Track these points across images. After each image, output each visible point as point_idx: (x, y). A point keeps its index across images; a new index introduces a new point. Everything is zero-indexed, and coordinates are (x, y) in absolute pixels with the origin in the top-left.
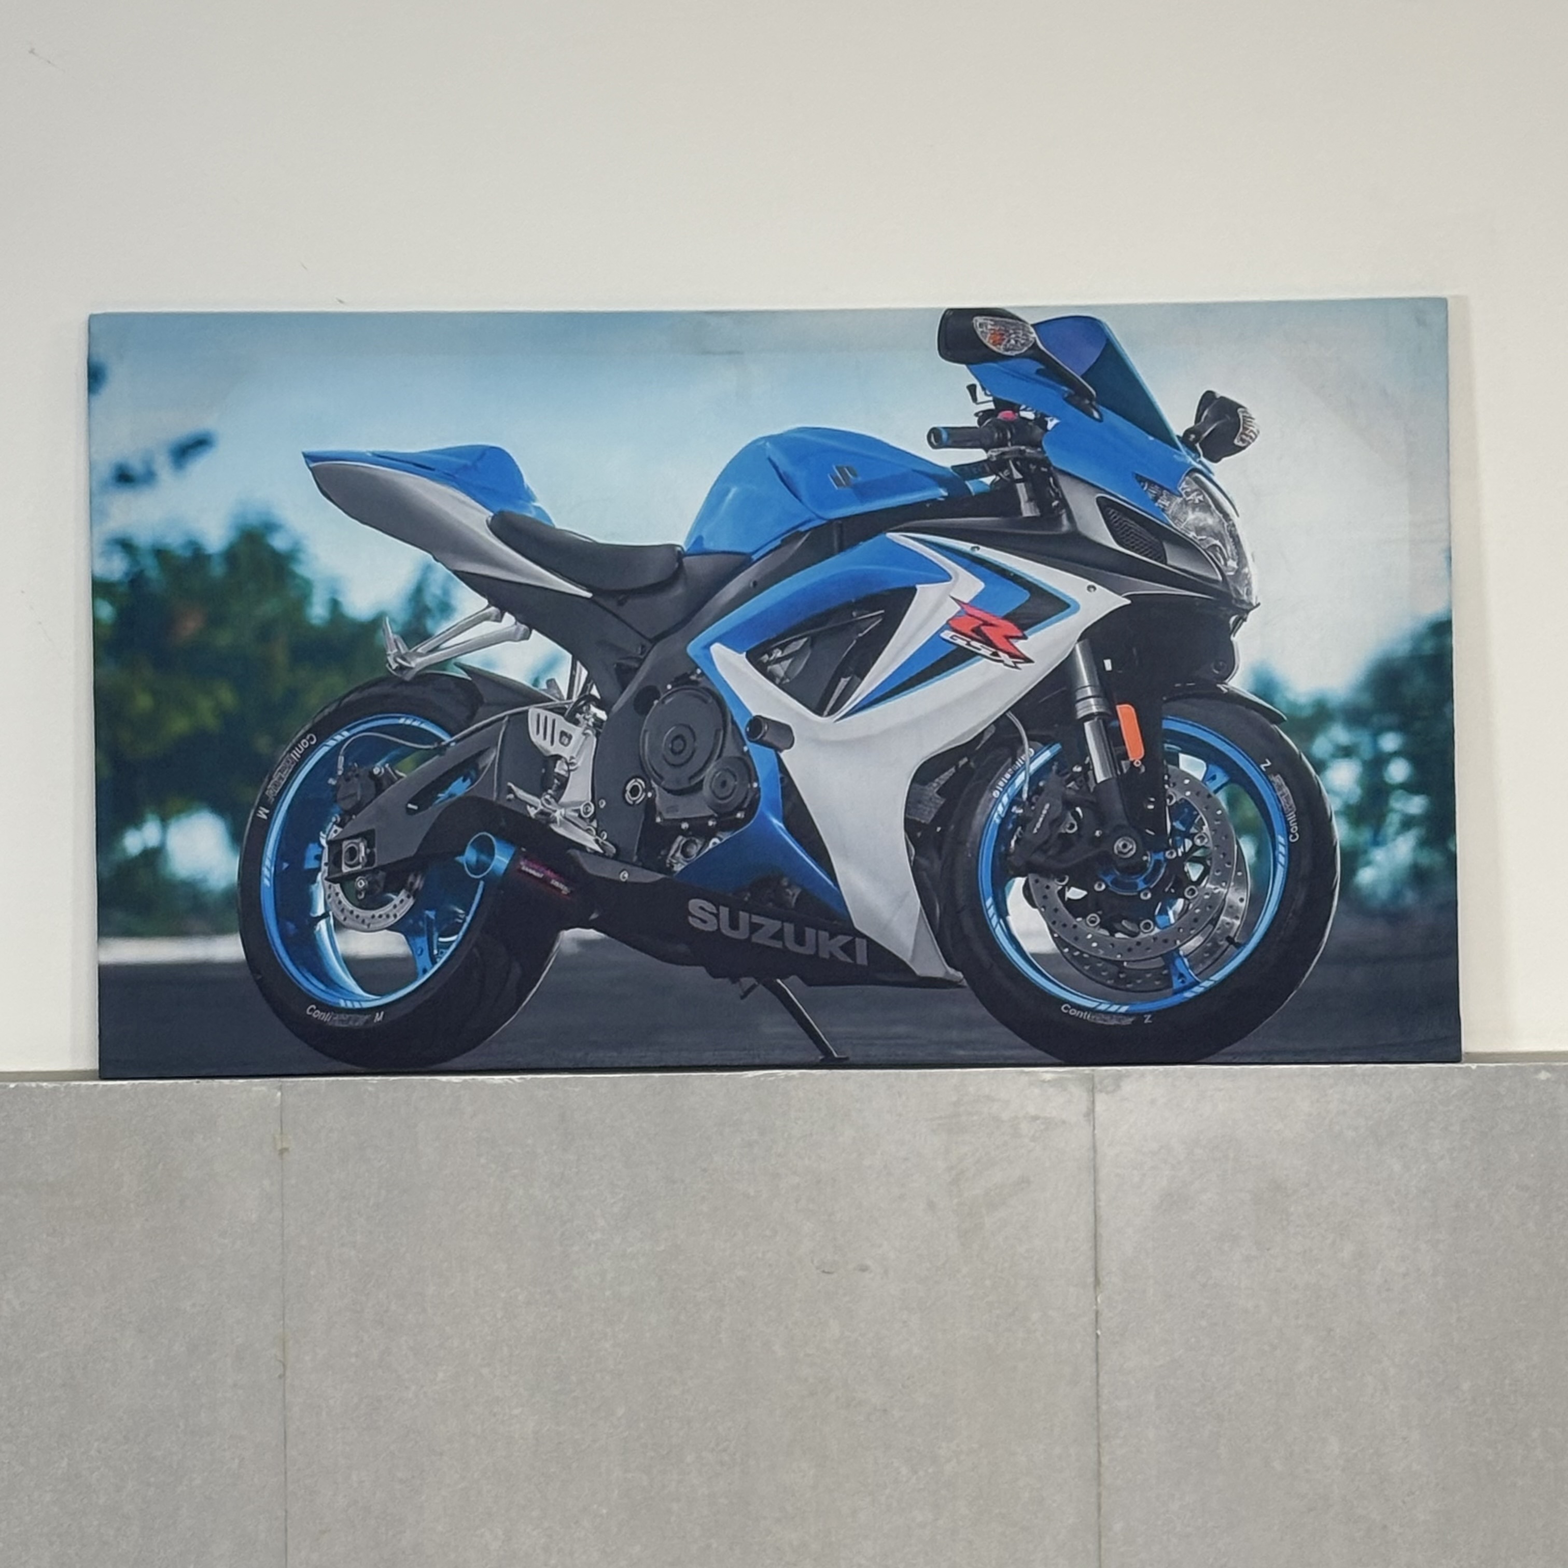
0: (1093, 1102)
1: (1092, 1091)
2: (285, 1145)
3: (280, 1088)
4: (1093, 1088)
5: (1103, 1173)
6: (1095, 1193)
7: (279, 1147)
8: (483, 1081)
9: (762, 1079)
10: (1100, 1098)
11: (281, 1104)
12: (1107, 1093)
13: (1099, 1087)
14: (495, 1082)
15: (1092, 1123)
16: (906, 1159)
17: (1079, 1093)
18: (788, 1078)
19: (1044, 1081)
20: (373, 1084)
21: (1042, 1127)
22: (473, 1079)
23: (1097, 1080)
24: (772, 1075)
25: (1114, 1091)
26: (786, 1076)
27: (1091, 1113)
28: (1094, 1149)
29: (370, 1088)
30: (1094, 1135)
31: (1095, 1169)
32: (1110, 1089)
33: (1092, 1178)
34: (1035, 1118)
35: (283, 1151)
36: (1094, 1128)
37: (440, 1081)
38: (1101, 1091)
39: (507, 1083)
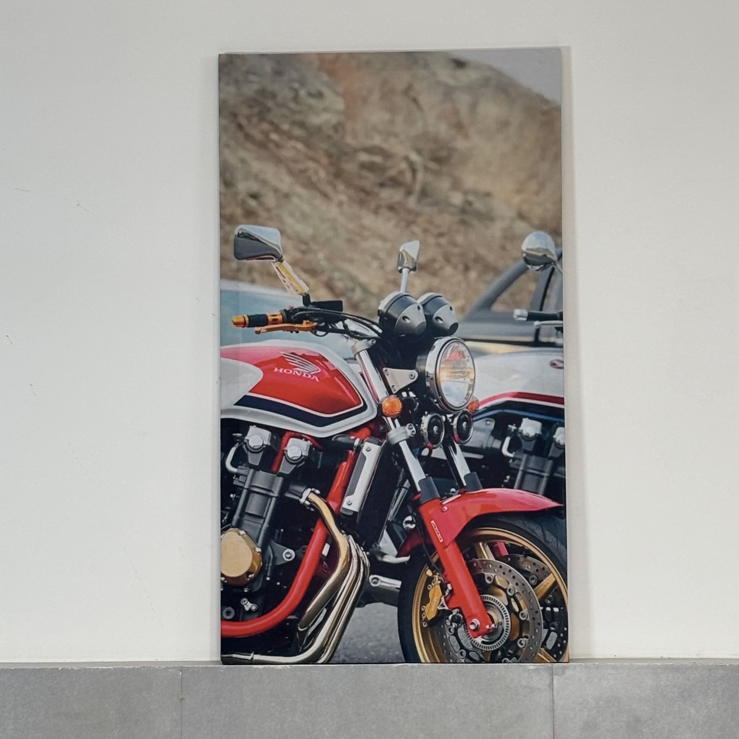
0: (552, 680)
1: (552, 675)
2: (183, 697)
3: (181, 671)
4: (552, 673)
5: (557, 712)
6: (553, 722)
7: (180, 697)
8: (273, 668)
9: (401, 668)
10: (555, 677)
11: (182, 677)
12: (559, 675)
13: (554, 672)
14: (278, 668)
15: (552, 689)
16: (466, 705)
17: (546, 676)
19: (530, 670)
20: (222, 669)
21: (529, 691)
22: (268, 667)
23: (554, 669)
25: (562, 674)
26: (411, 666)
27: (551, 684)
28: (553, 701)
29: (222, 671)
30: (553, 695)
31: (553, 711)
32: (560, 673)
33: (552, 715)
34: (525, 687)
35: (182, 699)
36: (553, 692)
37: (254, 668)
38: (556, 674)
39: (284, 669)
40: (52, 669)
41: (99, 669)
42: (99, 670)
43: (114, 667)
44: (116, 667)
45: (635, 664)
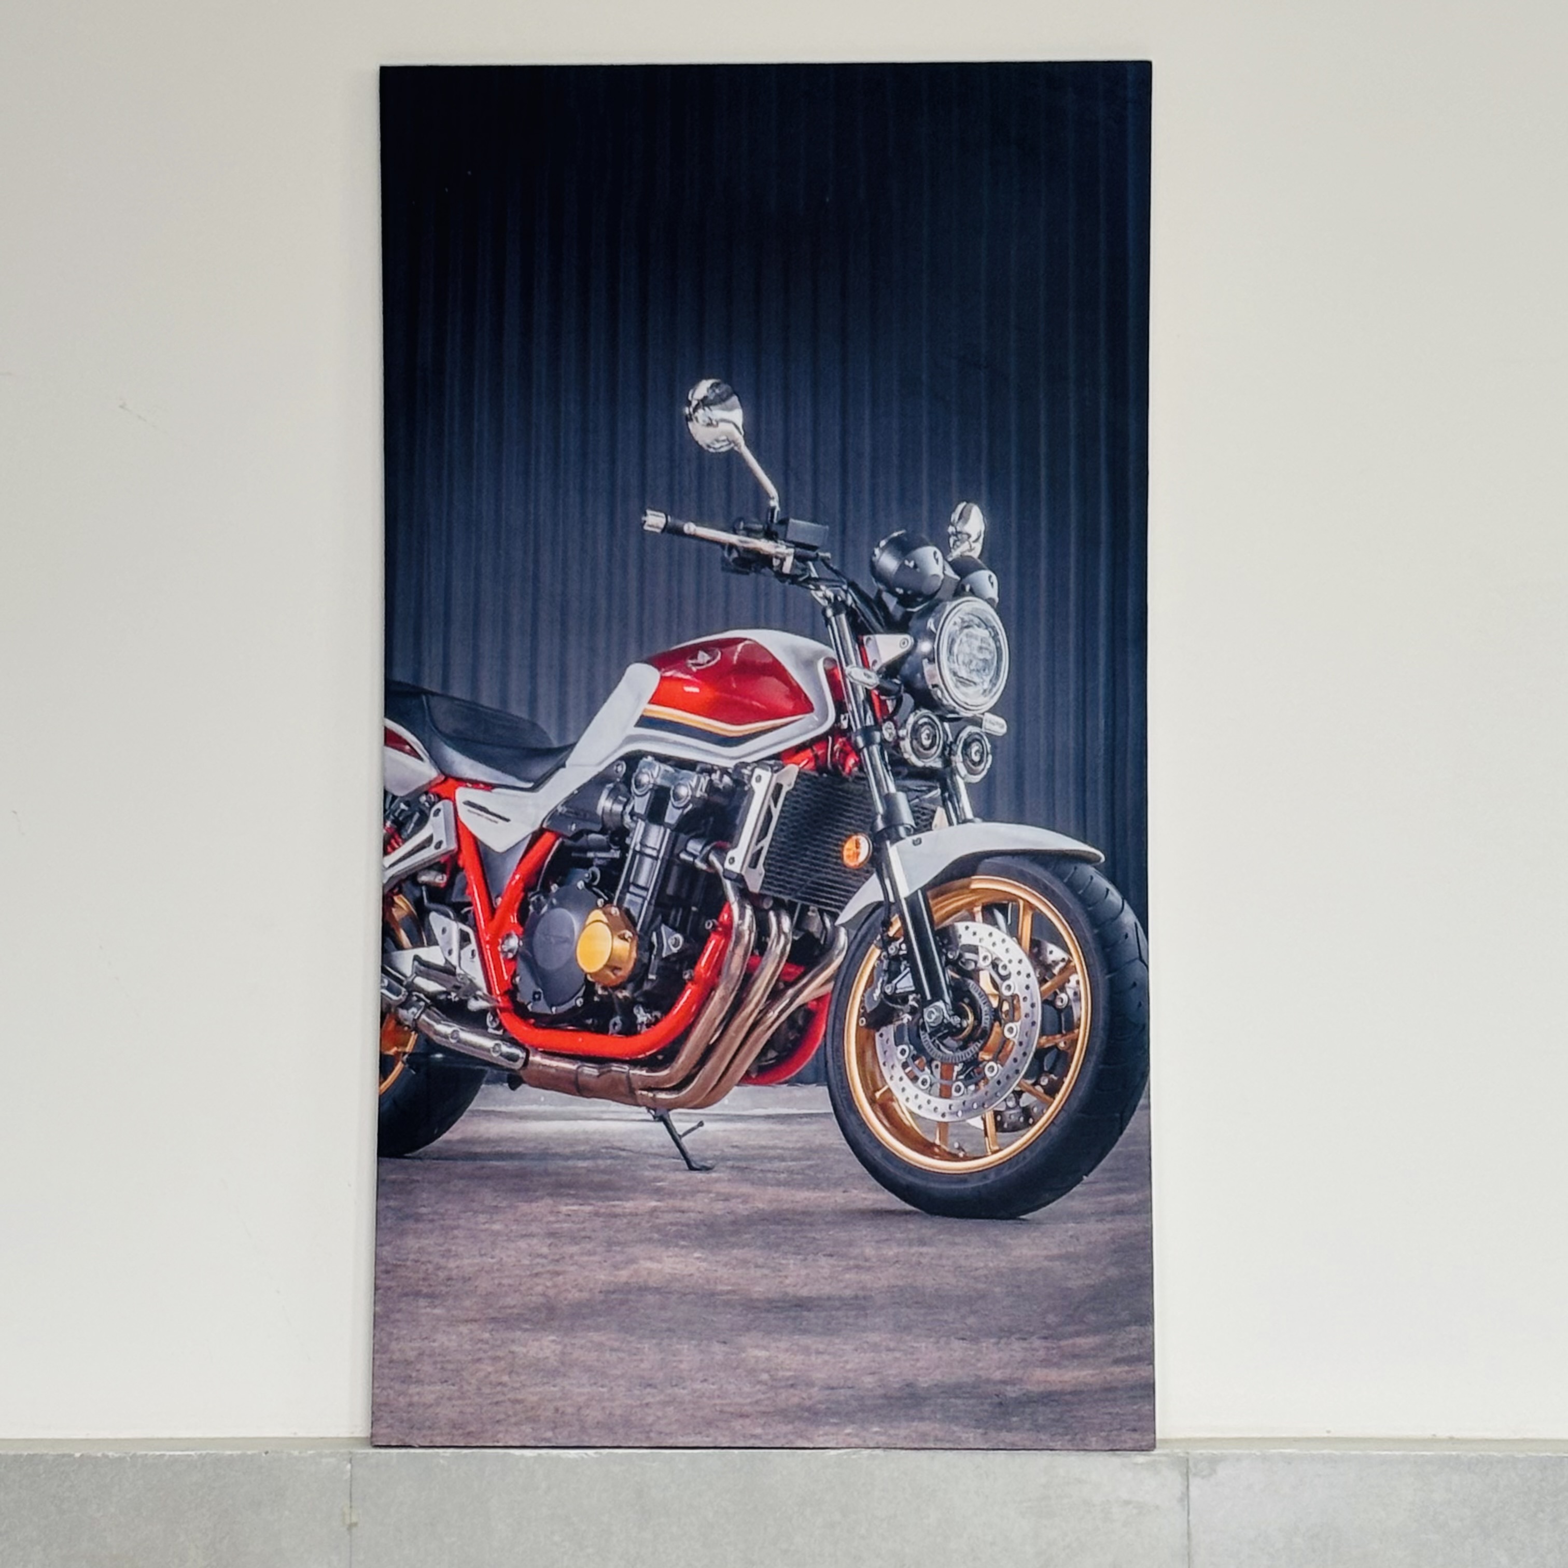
0: (1188, 1487)
1: (1187, 1475)
2: (354, 1519)
3: (350, 1461)
4: (1187, 1472)
5: (1197, 1561)
7: (348, 1522)
8: (558, 1456)
9: (845, 1457)
10: (1195, 1482)
11: (352, 1476)
12: (1203, 1477)
13: (1193, 1470)
14: (570, 1456)
15: (1186, 1508)
16: (993, 1543)
17: (1174, 1479)
18: (871, 1458)
19: (1136, 1464)
20: (443, 1457)
21: (1135, 1511)
23: (1191, 1464)
27: (1185, 1498)
28: (1189, 1534)
29: (442, 1461)
30: (1188, 1522)
31: (1190, 1557)
32: (1204, 1473)
34: (1127, 1503)
35: (351, 1526)
36: (1189, 1514)
37: (513, 1455)
38: (1195, 1475)
39: (582, 1458)
40: (59, 1455)
41: (162, 1456)
42: (166, 1458)
43: (199, 1453)
44: (204, 1452)
45: (1375, 1453)
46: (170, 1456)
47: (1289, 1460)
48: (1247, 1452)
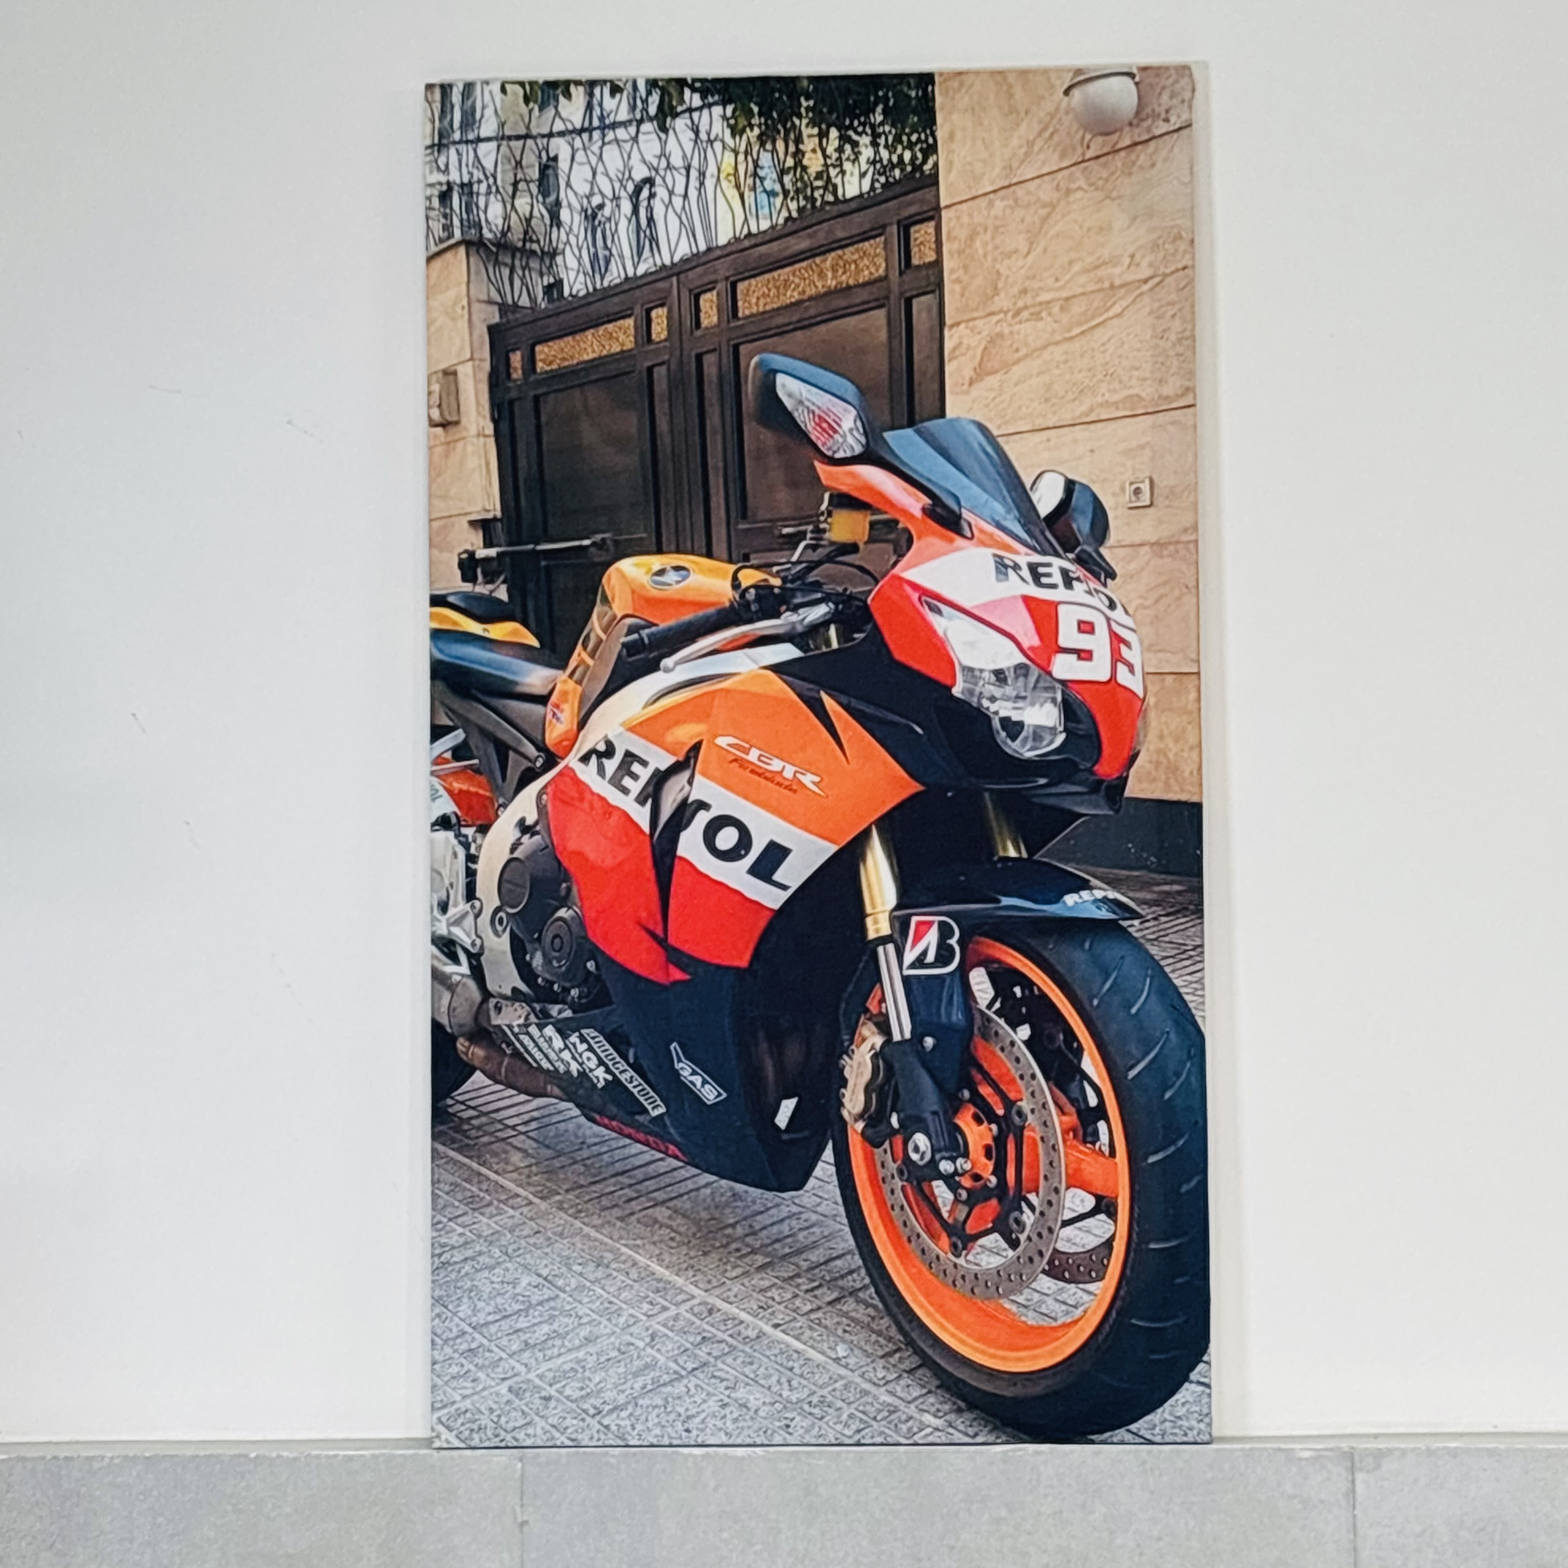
0: (1353, 1482)
1: (1352, 1470)
2: (525, 1518)
3: (521, 1460)
4: (1352, 1466)
5: (1364, 1555)
7: (520, 1520)
8: (726, 1454)
9: (1010, 1454)
10: (1360, 1477)
11: (522, 1475)
12: (1368, 1472)
13: (1357, 1464)
14: (738, 1454)
15: (1352, 1503)
16: (1159, 1539)
17: (1338, 1473)
18: (1038, 1453)
19: (1300, 1459)
20: (613, 1456)
21: (1300, 1506)
22: (715, 1451)
23: (1357, 1458)
24: (1020, 1450)
25: (1375, 1470)
27: (1351, 1492)
28: (1354, 1529)
29: (613, 1461)
30: (1354, 1517)
31: (1356, 1552)
32: (1369, 1468)
34: (1292, 1497)
36: (1354, 1509)
38: (1361, 1470)
39: (750, 1456)
40: (234, 1456)
41: (336, 1456)
43: (372, 1452)
44: (377, 1452)
46: (345, 1456)
47: (1454, 1453)
48: (1412, 1446)
